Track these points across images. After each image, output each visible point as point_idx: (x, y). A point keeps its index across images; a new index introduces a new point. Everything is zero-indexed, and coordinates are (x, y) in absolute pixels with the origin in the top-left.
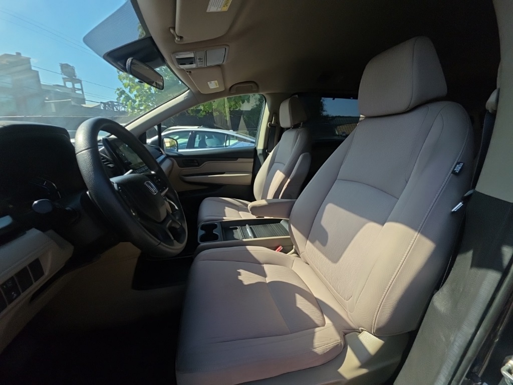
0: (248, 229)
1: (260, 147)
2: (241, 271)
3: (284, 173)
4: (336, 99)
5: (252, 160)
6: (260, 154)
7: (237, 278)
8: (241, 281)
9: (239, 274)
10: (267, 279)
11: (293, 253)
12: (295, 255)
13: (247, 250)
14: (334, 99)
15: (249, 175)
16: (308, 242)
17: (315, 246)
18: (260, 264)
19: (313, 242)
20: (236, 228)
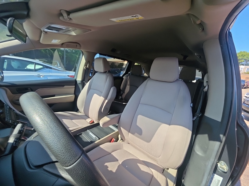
0: (90, 133)
1: (79, 79)
2: (106, 164)
3: (103, 97)
4: (115, 59)
5: (74, 86)
6: (79, 83)
7: (108, 170)
8: (111, 171)
9: (107, 167)
10: (119, 161)
11: (121, 140)
12: (122, 141)
13: (102, 149)
14: (114, 59)
15: (73, 96)
16: (130, 133)
17: (135, 135)
18: (110, 153)
19: (133, 133)
20: (81, 134)
